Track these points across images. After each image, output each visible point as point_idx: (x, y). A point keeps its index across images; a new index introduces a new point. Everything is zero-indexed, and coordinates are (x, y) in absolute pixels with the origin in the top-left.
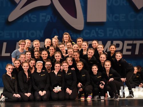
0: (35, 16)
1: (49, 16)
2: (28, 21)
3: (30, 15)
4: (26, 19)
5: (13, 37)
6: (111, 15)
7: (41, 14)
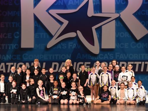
0: (65, 44)
1: (75, 45)
2: (61, 48)
3: (62, 44)
4: (59, 47)
5: (50, 59)
6: (118, 44)
7: (70, 43)
